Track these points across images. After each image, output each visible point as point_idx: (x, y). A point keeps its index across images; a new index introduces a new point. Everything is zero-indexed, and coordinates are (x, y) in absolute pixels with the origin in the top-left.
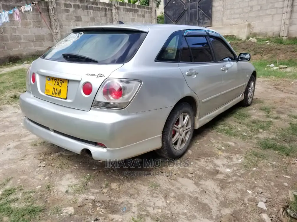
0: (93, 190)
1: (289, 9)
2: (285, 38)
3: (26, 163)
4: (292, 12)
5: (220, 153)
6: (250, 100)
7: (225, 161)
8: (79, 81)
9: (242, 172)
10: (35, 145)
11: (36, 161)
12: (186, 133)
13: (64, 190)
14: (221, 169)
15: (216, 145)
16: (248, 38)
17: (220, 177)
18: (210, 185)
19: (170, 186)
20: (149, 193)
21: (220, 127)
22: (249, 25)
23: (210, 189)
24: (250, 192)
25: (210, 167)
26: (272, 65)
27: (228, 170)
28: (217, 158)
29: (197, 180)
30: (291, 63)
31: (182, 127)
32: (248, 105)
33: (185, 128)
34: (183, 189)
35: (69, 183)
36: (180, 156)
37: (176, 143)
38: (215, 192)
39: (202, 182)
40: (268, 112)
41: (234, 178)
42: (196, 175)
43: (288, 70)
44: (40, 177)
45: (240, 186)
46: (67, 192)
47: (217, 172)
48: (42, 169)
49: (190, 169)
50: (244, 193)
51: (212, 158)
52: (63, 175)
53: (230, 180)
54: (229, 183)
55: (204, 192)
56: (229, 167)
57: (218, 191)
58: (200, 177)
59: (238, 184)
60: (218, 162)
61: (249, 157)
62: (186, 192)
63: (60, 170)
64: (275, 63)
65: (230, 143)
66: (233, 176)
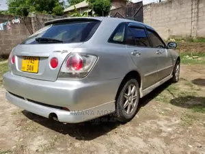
0: (59, 149)
1: (196, 19)
2: (194, 38)
3: (6, 128)
4: (198, 20)
5: (161, 116)
6: (177, 78)
7: (166, 122)
8: (47, 58)
9: (181, 130)
10: (15, 114)
11: (14, 126)
12: (134, 101)
13: (34, 149)
14: (164, 128)
15: (157, 110)
16: (169, 39)
17: (164, 134)
18: (157, 141)
19: (124, 144)
20: (106, 150)
21: (158, 97)
22: (169, 30)
23: (157, 145)
24: (191, 146)
25: (154, 127)
26: (188, 56)
27: (170, 129)
28: (159, 120)
29: (146, 138)
30: (200, 54)
31: (131, 95)
32: (176, 82)
33: (133, 96)
34: (135, 146)
35: (39, 143)
36: (130, 120)
37: (126, 109)
38: (162, 148)
39: (150, 139)
40: (192, 86)
41: (176, 135)
42: (144, 134)
43: (199, 59)
44: (16, 138)
45: (182, 142)
46: (37, 151)
47: (161, 131)
48: (18, 132)
49: (139, 129)
50: (186, 147)
51: (155, 121)
52: (35, 137)
53: (172, 137)
54: (172, 139)
55: (153, 147)
56: (169, 127)
57: (164, 146)
58: (148, 136)
59: (180, 140)
60: (160, 123)
61: (184, 118)
62: (138, 149)
63: (32, 133)
64: (190, 55)
65: (167, 109)
66: (174, 134)
